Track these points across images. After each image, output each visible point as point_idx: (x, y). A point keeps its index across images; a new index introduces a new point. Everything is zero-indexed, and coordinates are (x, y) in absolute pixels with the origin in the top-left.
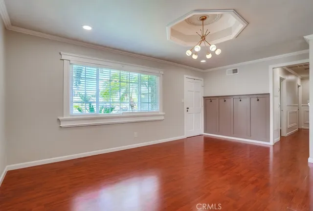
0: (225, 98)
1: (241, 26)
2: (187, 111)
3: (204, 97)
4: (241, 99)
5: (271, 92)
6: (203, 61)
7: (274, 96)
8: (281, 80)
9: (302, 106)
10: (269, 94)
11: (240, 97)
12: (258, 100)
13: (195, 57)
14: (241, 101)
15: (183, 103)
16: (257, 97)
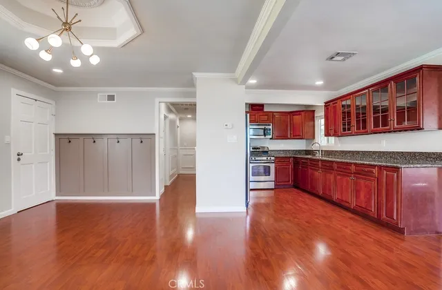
0: (94, 137)
1: (132, 31)
2: (19, 160)
3: (56, 135)
4: (119, 140)
5: (156, 132)
6: (58, 71)
7: (160, 137)
8: (166, 117)
9: (181, 149)
10: (154, 134)
11: (118, 137)
12: (142, 142)
13: (46, 57)
14: (118, 142)
15: (9, 144)
16: (141, 138)
